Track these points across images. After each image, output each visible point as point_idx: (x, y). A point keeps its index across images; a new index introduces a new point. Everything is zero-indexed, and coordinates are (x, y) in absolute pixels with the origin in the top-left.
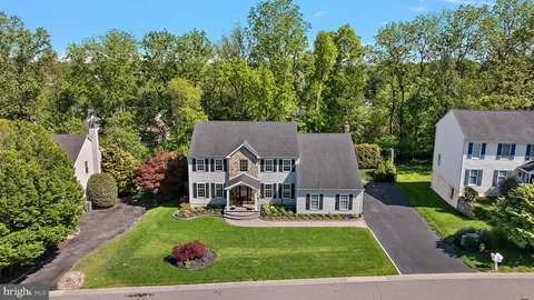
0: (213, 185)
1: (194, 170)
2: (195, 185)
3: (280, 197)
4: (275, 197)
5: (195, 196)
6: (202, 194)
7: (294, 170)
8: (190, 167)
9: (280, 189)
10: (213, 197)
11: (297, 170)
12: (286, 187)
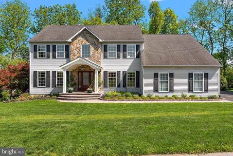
0: (54, 73)
1: (35, 57)
2: (35, 73)
3: (125, 86)
4: (119, 86)
5: (35, 86)
6: (42, 84)
7: (138, 56)
8: (31, 55)
9: (124, 77)
10: (54, 86)
11: (143, 55)
12: (131, 74)
